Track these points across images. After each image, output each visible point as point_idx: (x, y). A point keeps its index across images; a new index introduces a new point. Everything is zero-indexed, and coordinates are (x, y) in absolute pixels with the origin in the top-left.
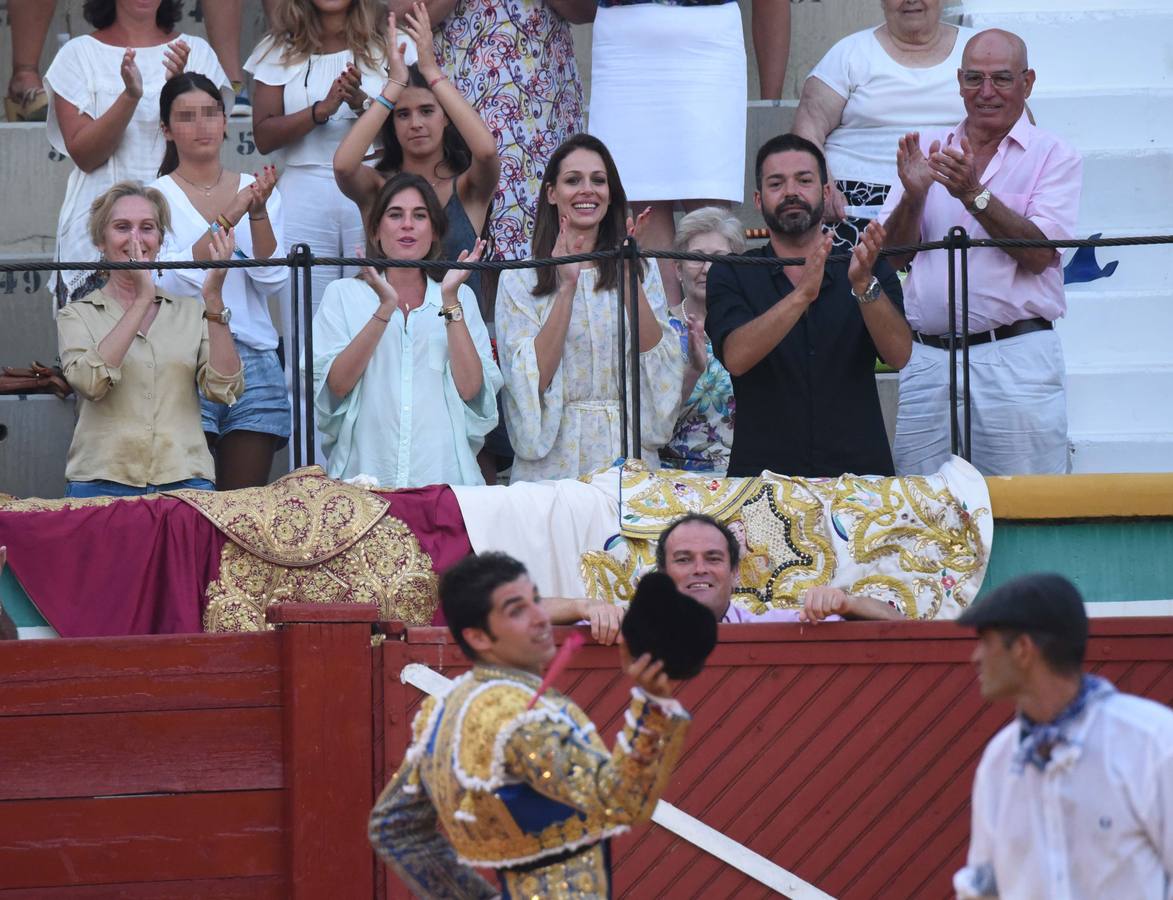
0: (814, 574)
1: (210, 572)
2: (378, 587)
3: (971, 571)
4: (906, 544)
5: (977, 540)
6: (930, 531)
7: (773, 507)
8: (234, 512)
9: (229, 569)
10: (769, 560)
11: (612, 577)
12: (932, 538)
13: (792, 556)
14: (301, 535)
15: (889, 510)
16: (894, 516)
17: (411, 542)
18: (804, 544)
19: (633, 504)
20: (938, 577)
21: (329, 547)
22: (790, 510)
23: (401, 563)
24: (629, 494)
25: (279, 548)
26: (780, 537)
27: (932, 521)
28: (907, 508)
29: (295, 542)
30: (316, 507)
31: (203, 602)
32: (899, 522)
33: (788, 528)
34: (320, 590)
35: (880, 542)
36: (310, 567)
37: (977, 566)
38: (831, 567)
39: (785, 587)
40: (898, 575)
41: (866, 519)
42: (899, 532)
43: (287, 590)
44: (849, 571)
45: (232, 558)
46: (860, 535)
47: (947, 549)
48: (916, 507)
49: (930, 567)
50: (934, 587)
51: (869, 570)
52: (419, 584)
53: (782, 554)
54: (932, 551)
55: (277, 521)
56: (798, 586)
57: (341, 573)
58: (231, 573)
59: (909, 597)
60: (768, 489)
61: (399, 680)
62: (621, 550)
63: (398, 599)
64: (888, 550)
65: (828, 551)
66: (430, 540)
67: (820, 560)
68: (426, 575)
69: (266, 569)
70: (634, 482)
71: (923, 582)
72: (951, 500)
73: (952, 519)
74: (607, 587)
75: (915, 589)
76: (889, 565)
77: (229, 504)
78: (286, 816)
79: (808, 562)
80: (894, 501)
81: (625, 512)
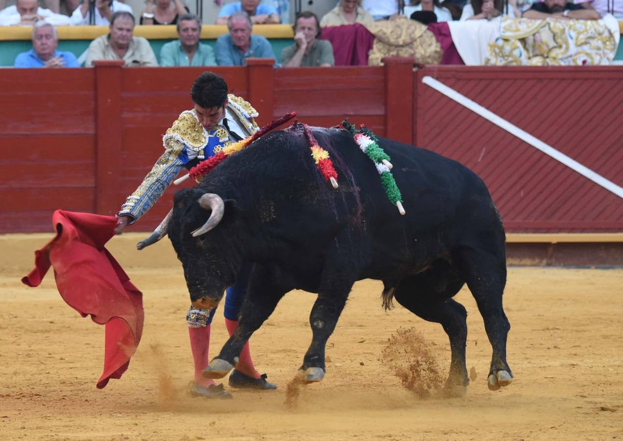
0: (562, 50)
1: (370, 47)
2: (423, 52)
3: (612, 50)
4: (591, 41)
5: (614, 40)
6: (599, 37)
7: (550, 29)
8: (378, 29)
9: (376, 46)
10: (547, 46)
11: (497, 50)
12: (599, 39)
13: (555, 45)
14: (399, 36)
15: (586, 30)
16: (588, 33)
17: (434, 39)
18: (559, 41)
19: (505, 28)
20: (601, 52)
21: (408, 40)
22: (556, 30)
23: (430, 45)
24: (503, 25)
25: (392, 40)
26: (552, 38)
27: (600, 34)
28: (593, 30)
29: (397, 38)
30: (404, 27)
31: (367, 56)
32: (589, 35)
33: (554, 36)
34: (405, 53)
35: (583, 41)
36: (402, 46)
37: (614, 48)
38: (567, 49)
39: (553, 54)
40: (589, 51)
41: (579, 33)
42: (590, 38)
43: (394, 53)
44: (573, 49)
45: (377, 43)
46: (577, 39)
47: (604, 43)
48: (595, 30)
49: (599, 49)
50: (600, 55)
51: (579, 49)
52: (436, 52)
53: (552, 44)
54: (600, 44)
55: (392, 32)
56: (557, 54)
57: (411, 48)
58: (377, 47)
59: (592, 58)
60: (549, 24)
61: (421, 82)
62: (500, 42)
63: (429, 57)
64: (586, 43)
65: (567, 43)
66: (440, 38)
67: (564, 46)
68: (438, 49)
69: (387, 47)
70: (505, 21)
71: (597, 54)
72: (606, 28)
73: (606, 34)
74: (496, 53)
75: (594, 55)
76: (586, 48)
77: (376, 26)
78: (385, 124)
79: (560, 47)
80: (588, 28)
81: (502, 30)
